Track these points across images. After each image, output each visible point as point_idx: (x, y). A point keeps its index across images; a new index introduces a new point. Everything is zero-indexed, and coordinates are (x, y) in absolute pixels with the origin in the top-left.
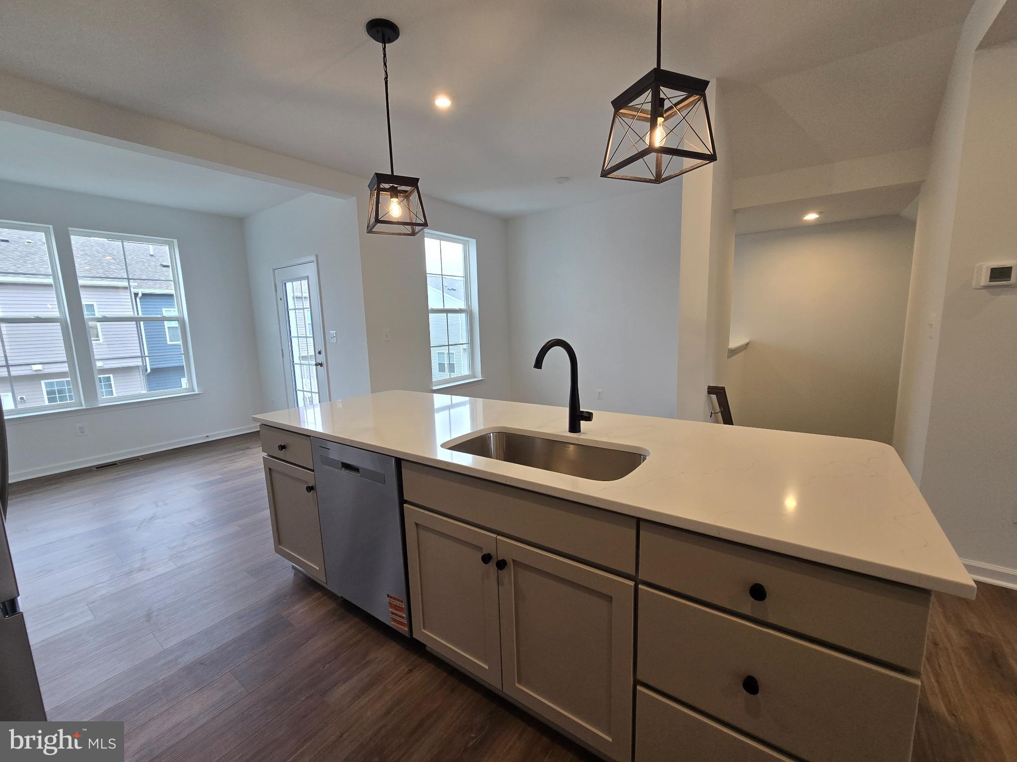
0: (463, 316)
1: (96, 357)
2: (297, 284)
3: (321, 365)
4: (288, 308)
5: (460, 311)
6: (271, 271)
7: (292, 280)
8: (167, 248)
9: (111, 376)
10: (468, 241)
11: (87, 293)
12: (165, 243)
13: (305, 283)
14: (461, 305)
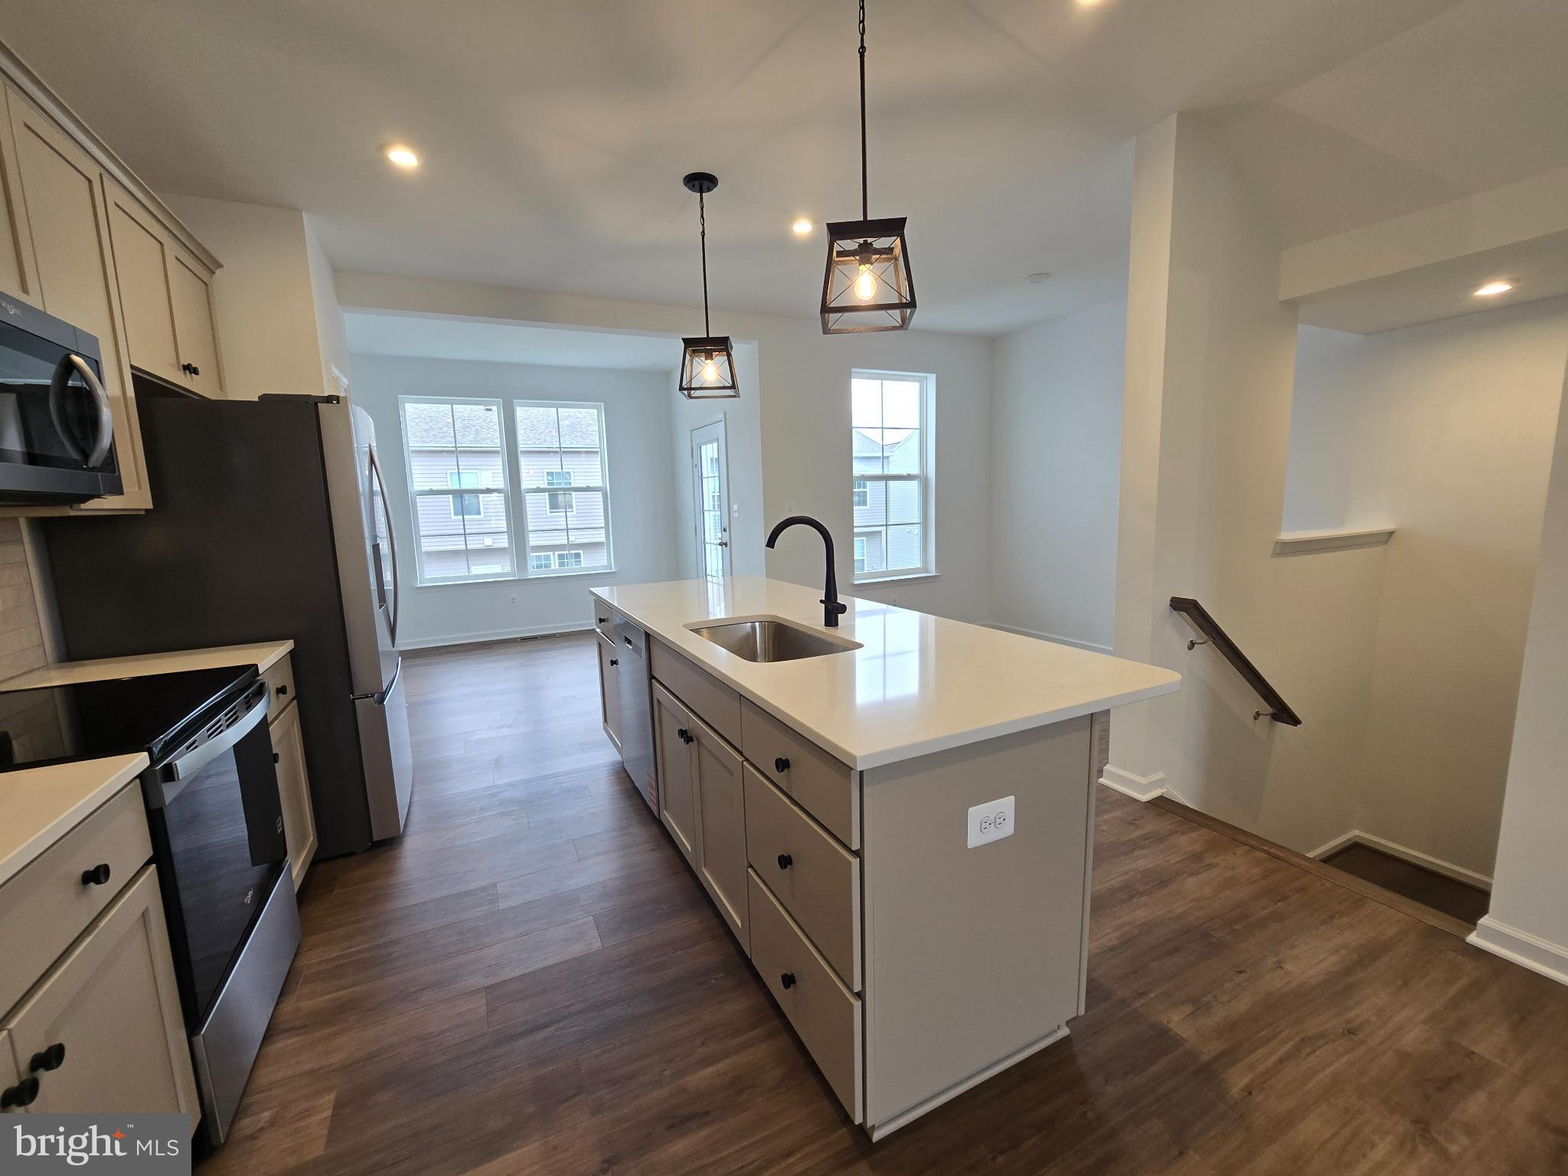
0: (914, 485)
1: (530, 528)
2: (709, 446)
3: (726, 545)
4: (702, 475)
5: (908, 477)
6: (689, 432)
7: (706, 443)
8: (595, 411)
9: (581, 552)
10: (926, 378)
11: (528, 459)
12: (593, 408)
13: (715, 445)
14: (915, 470)
